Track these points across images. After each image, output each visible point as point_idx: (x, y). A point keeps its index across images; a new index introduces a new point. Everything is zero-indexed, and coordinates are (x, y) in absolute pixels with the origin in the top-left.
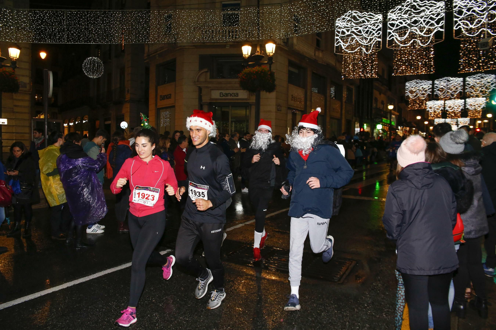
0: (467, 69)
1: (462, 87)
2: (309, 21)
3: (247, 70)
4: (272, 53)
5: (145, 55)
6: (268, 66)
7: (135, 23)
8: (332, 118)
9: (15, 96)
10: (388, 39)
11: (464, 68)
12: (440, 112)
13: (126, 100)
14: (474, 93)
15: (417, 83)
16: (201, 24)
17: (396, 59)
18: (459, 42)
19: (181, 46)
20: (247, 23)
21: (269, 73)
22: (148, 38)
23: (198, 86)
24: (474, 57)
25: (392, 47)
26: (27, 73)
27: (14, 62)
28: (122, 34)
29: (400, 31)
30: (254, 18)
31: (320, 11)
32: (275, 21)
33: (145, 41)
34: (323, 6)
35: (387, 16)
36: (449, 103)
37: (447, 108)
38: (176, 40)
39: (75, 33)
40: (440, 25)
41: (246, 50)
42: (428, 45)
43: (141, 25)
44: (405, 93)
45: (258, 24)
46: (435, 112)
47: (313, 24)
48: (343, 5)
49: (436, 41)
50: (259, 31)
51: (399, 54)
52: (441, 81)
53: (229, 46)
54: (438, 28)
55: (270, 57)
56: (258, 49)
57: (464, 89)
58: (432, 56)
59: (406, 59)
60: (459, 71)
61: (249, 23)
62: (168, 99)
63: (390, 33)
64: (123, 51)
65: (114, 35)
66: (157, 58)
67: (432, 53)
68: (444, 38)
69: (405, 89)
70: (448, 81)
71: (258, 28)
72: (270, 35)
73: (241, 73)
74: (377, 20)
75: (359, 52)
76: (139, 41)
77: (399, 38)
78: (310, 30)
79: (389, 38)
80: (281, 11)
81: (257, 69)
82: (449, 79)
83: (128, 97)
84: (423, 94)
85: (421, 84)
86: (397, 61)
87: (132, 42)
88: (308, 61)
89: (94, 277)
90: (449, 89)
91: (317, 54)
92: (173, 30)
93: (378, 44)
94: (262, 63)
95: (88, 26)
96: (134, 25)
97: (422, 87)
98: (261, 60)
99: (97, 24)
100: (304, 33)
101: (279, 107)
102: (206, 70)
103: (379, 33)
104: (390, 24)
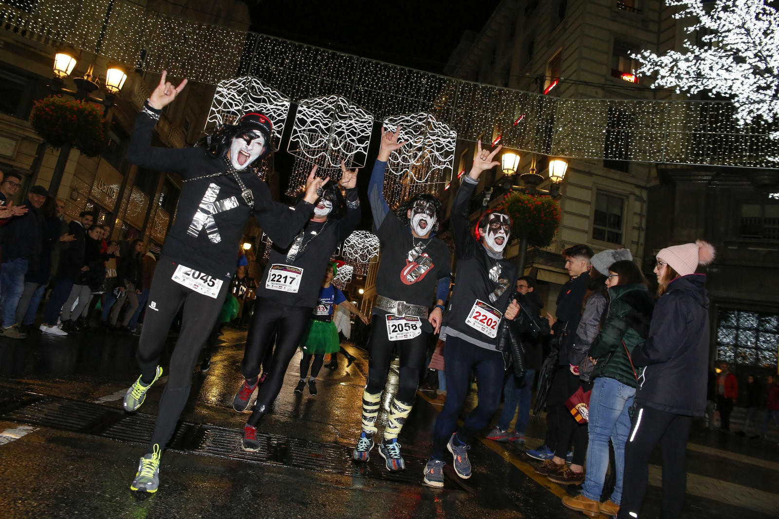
2: (203, 61)
3: (57, 99)
4: (118, 88)
6: (104, 109)
10: (291, 139)
20: (83, 16)
21: (100, 121)
25: (295, 153)
29: (311, 133)
30: (100, 13)
34: (233, 48)
35: (297, 107)
40: (363, 145)
41: (64, 64)
45: (104, 28)
48: (266, 60)
49: (354, 165)
54: (360, 148)
55: (111, 94)
56: (91, 71)
61: (86, 17)
63: (295, 131)
68: (365, 164)
72: (124, 56)
73: (43, 100)
74: (282, 106)
79: (293, 139)
80: (154, 24)
94: (91, 98)
98: (90, 92)
103: (281, 126)
104: (298, 118)
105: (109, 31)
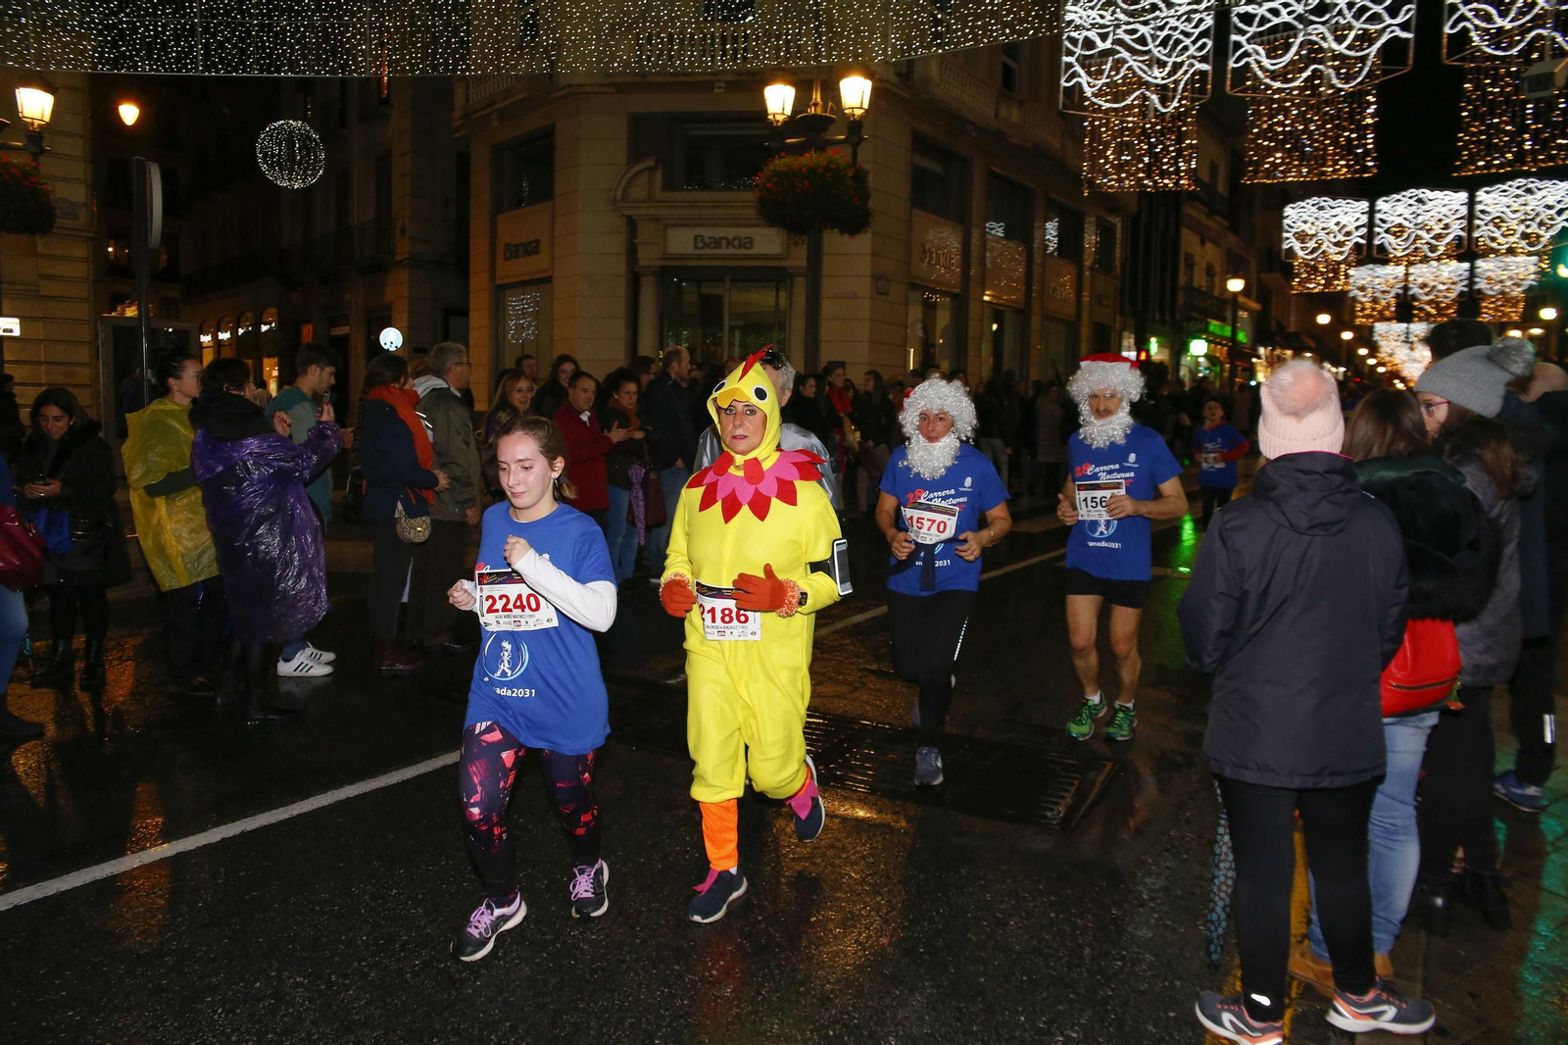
0: (1481, 163)
1: (1465, 223)
2: (979, 3)
3: (781, 163)
4: (861, 108)
5: (456, 114)
6: (847, 150)
7: (422, 9)
8: (1048, 317)
9: (41, 244)
10: (1231, 64)
11: (1472, 160)
12: (1393, 301)
13: (398, 258)
14: (1502, 240)
15: (1321, 208)
16: (634, 12)
17: (1256, 130)
18: (1460, 75)
19: (569, 86)
20: (781, 11)
21: (850, 173)
22: (463, 58)
23: (623, 215)
24: (1507, 124)
25: (1245, 91)
26: (80, 170)
27: (36, 136)
28: (382, 45)
29: (1272, 37)
32: (872, 6)
33: (455, 70)
36: (1421, 273)
37: (1415, 290)
38: (552, 64)
39: (228, 40)
40: (1400, 19)
41: (779, 99)
42: (1359, 83)
43: (441, 16)
44: (1281, 240)
45: (817, 16)
46: (1375, 300)
47: (993, 14)
49: (1385, 73)
50: (820, 38)
51: (1265, 115)
52: (1398, 200)
53: (723, 85)
54: (1393, 28)
55: (854, 121)
56: (817, 96)
57: (1470, 228)
58: (1369, 121)
59: (1288, 129)
60: (1457, 169)
61: (787, 11)
62: (529, 255)
63: (1238, 45)
64: (386, 102)
65: (354, 47)
66: (495, 123)
67: (1371, 110)
68: (1411, 62)
69: (1280, 229)
70: (1420, 201)
71: (816, 28)
72: (856, 49)
73: (762, 171)
75: (1138, 106)
76: (435, 68)
77: (1266, 63)
78: (984, 36)
79: (1236, 62)
81: (811, 158)
82: (1421, 196)
83: (403, 248)
84: (1338, 244)
85: (1334, 212)
86: (1258, 136)
87: (412, 71)
88: (973, 134)
89: (304, 810)
90: (1423, 227)
91: (1003, 113)
92: (545, 34)
93: (1198, 81)
94: (828, 140)
95: (270, 18)
96: (419, 17)
97: (1335, 220)
98: (825, 130)
99: (298, 13)
100: (964, 42)
101: (880, 283)
102: (650, 163)
103: (1204, 45)
104: (1238, 15)
105: (824, 18)
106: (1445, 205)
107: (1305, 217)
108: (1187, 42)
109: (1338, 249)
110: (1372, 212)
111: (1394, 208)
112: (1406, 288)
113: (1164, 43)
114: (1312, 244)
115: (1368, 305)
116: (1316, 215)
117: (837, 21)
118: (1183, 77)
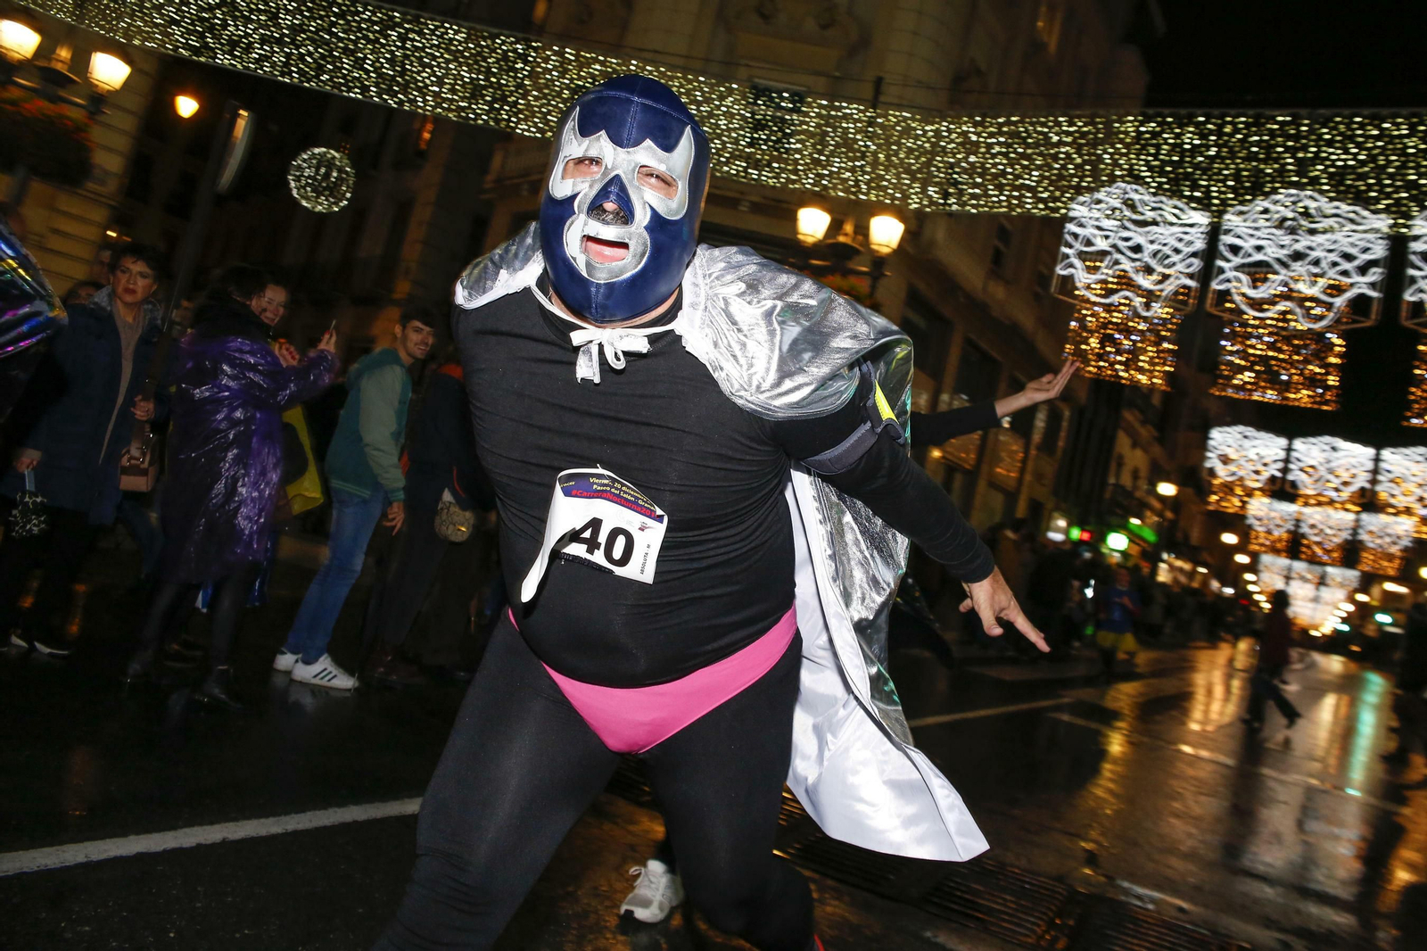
1: (1368, 476)
2: (1018, 177)
4: (889, 247)
5: (490, 178)
6: (868, 282)
7: (500, 69)
9: (66, 202)
10: (1215, 285)
12: (1285, 535)
13: (397, 296)
14: (1401, 498)
15: (1246, 437)
18: (1416, 338)
25: (1223, 311)
26: (122, 143)
27: (99, 99)
28: (453, 91)
29: (1253, 270)
30: (855, 135)
31: (1055, 158)
32: (917, 158)
34: (1066, 144)
35: (1221, 221)
36: (1313, 515)
37: (1305, 529)
39: (310, 54)
40: (1369, 278)
43: (515, 78)
44: (1205, 458)
45: (864, 156)
46: (1269, 532)
47: (1029, 188)
49: (1350, 321)
50: (863, 176)
51: (1240, 336)
52: (1314, 444)
53: (749, 205)
54: (1362, 285)
55: (880, 257)
56: (849, 228)
57: (1374, 482)
58: (1334, 360)
59: (1261, 352)
60: (1406, 419)
61: (837, 145)
63: (1222, 271)
64: (421, 154)
65: (426, 86)
66: (525, 193)
68: (1373, 317)
69: (1205, 448)
70: (1334, 449)
71: (861, 167)
74: (1193, 225)
75: (1126, 305)
76: (497, 121)
77: (1248, 290)
78: (1017, 206)
79: (1218, 284)
82: (1336, 444)
83: (403, 288)
84: (1257, 472)
85: (1256, 442)
86: (1233, 353)
88: (960, 300)
90: (1331, 471)
91: (990, 288)
93: (1182, 294)
94: (852, 269)
95: (355, 43)
96: (494, 75)
97: (1256, 450)
98: (850, 259)
99: (383, 46)
100: (998, 208)
103: (1192, 264)
104: (1226, 244)
106: (1353, 457)
107: (1230, 442)
108: (1176, 258)
109: (1256, 477)
110: (1289, 450)
111: (1311, 450)
112: (1297, 526)
113: (1155, 255)
114: (1232, 468)
115: (1262, 535)
116: (1240, 443)
117: (882, 165)
118: (1169, 288)
